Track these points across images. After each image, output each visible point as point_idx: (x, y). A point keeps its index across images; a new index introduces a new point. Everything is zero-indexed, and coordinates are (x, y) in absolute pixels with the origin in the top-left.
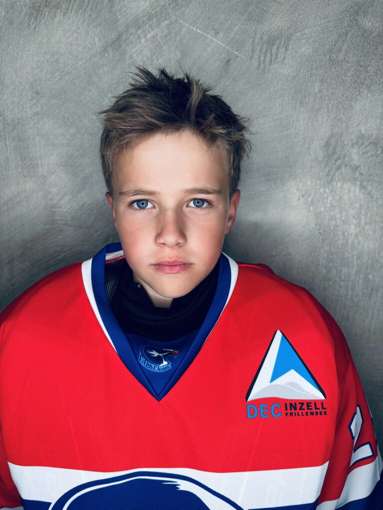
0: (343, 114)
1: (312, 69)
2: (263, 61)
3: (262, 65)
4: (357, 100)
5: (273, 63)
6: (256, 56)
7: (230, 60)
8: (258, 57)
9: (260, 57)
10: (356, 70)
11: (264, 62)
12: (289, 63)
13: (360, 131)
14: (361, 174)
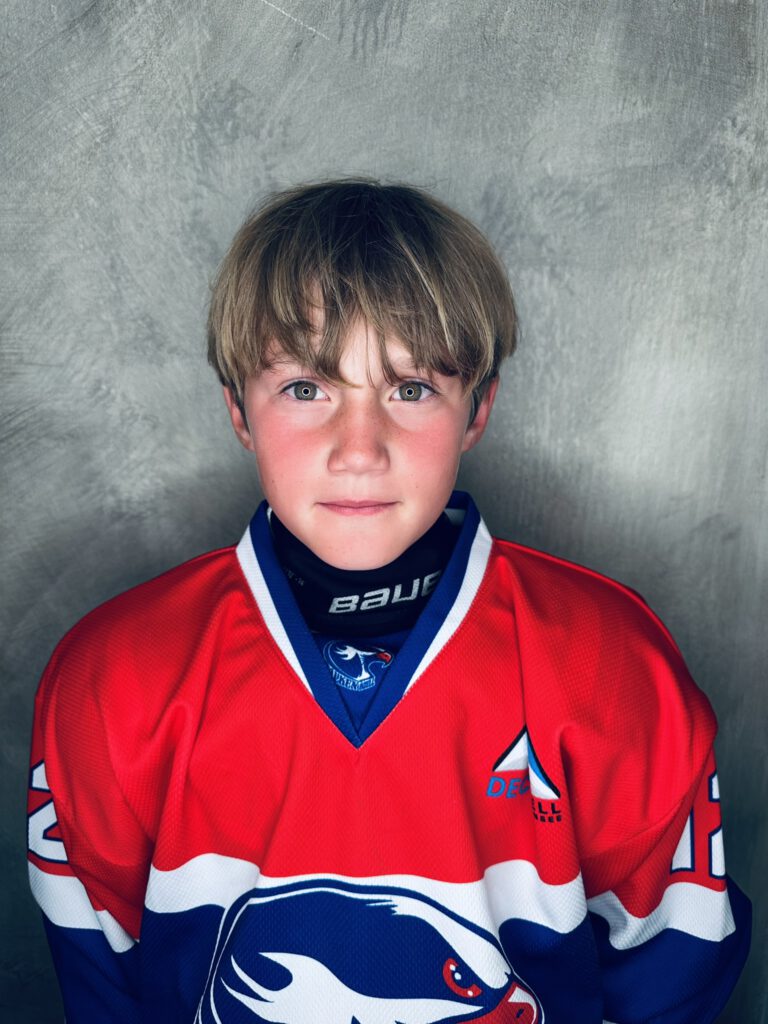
0: (513, 140)
1: (451, 57)
2: (360, 44)
3: (360, 51)
4: (535, 113)
5: (379, 46)
6: (348, 34)
7: (300, 43)
8: (351, 36)
9: (355, 35)
10: (530, 56)
11: (363, 46)
12: (408, 46)
13: (545, 170)
14: (551, 251)
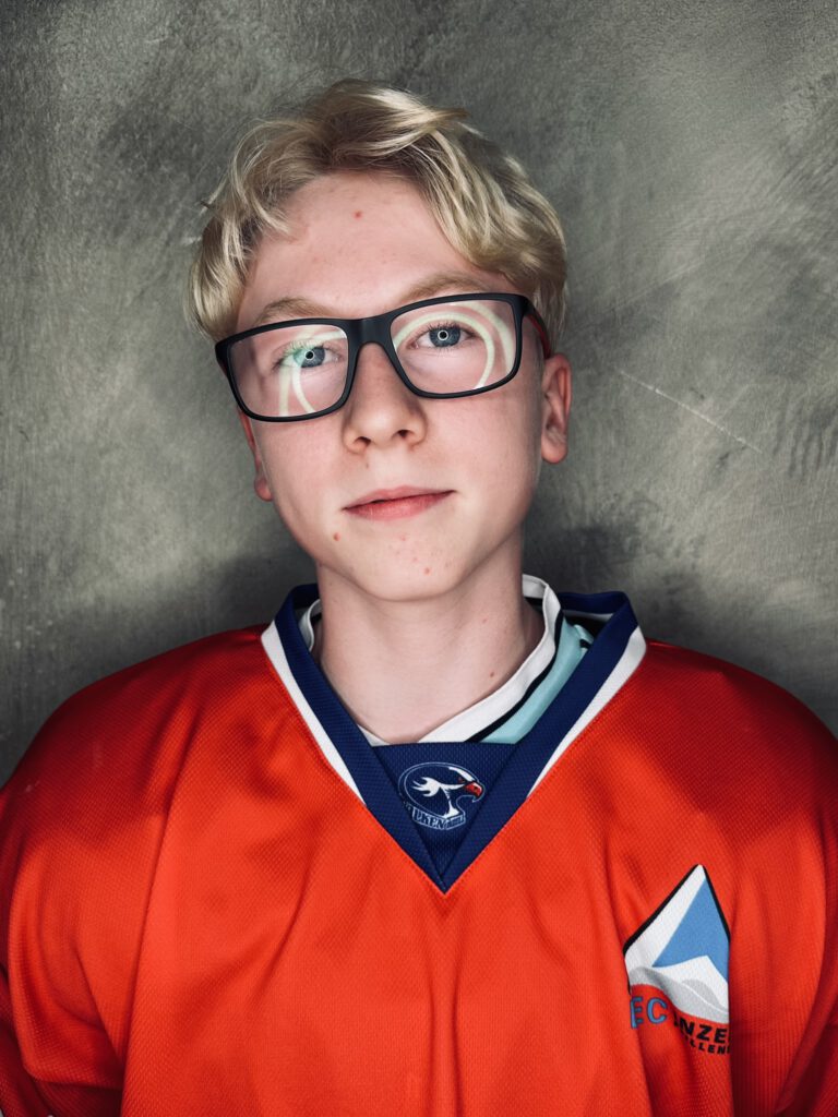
2: (801, 459)
3: (799, 467)
5: (823, 463)
6: (786, 448)
8: (789, 450)
11: (804, 462)
